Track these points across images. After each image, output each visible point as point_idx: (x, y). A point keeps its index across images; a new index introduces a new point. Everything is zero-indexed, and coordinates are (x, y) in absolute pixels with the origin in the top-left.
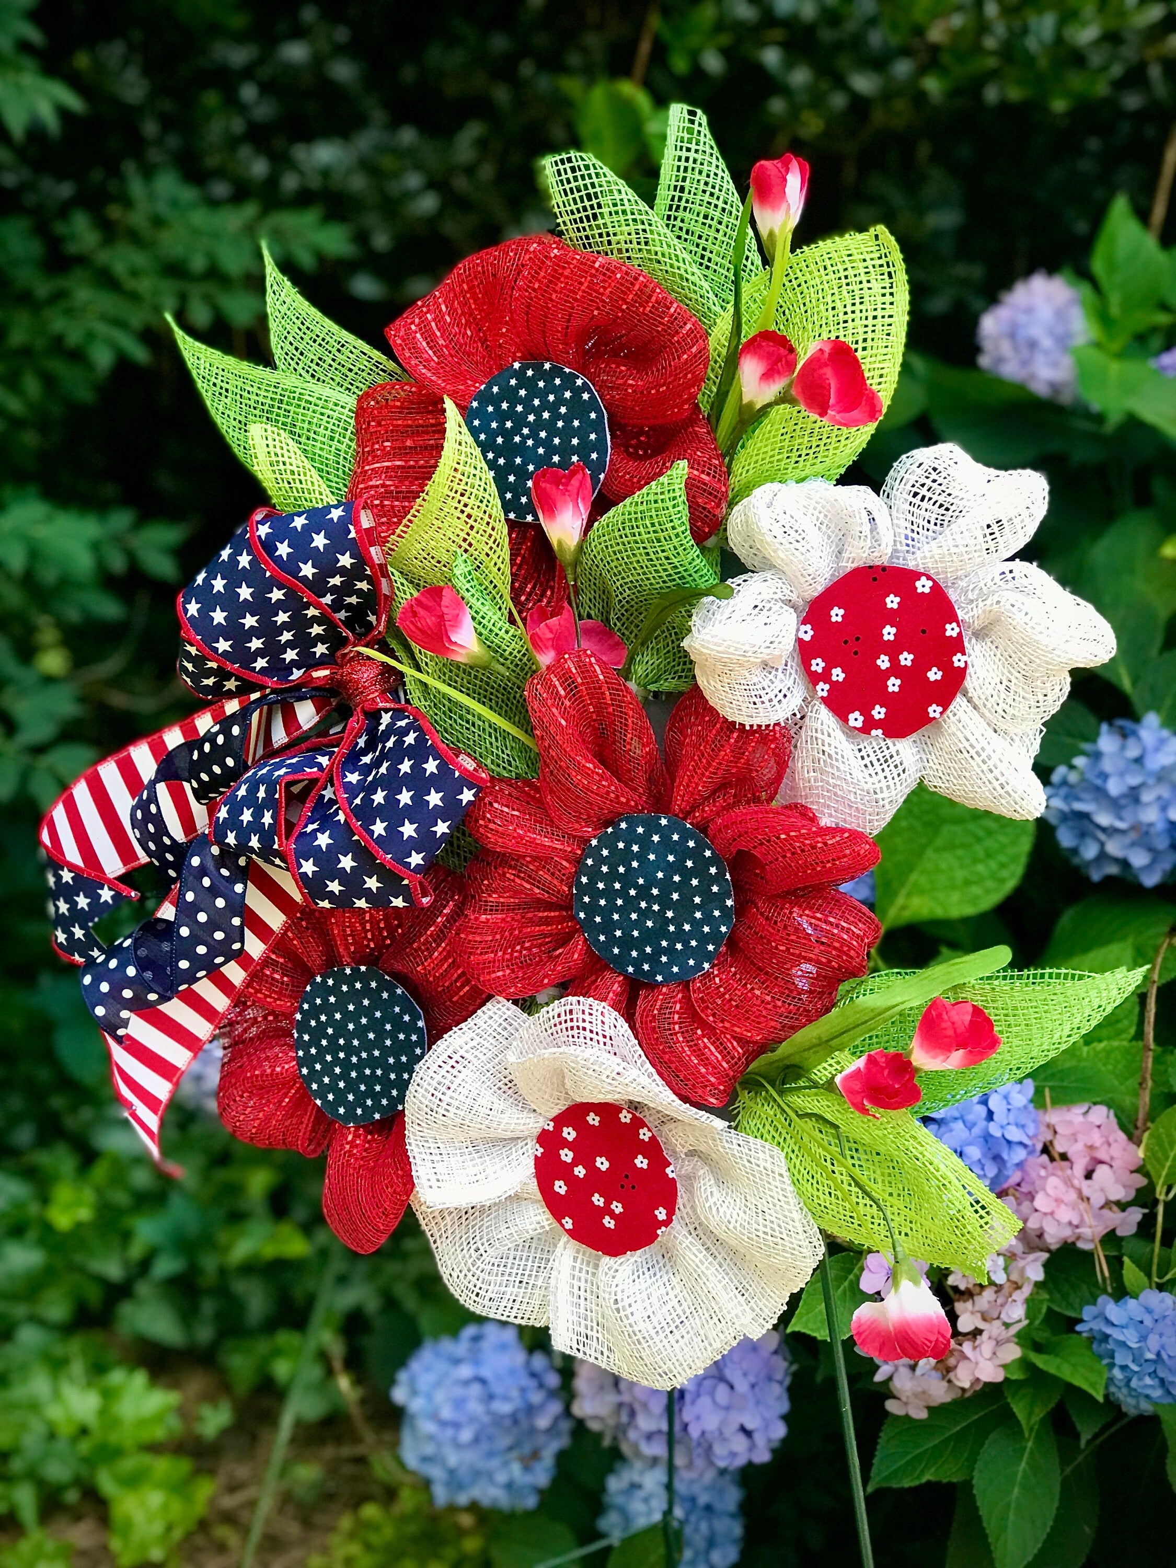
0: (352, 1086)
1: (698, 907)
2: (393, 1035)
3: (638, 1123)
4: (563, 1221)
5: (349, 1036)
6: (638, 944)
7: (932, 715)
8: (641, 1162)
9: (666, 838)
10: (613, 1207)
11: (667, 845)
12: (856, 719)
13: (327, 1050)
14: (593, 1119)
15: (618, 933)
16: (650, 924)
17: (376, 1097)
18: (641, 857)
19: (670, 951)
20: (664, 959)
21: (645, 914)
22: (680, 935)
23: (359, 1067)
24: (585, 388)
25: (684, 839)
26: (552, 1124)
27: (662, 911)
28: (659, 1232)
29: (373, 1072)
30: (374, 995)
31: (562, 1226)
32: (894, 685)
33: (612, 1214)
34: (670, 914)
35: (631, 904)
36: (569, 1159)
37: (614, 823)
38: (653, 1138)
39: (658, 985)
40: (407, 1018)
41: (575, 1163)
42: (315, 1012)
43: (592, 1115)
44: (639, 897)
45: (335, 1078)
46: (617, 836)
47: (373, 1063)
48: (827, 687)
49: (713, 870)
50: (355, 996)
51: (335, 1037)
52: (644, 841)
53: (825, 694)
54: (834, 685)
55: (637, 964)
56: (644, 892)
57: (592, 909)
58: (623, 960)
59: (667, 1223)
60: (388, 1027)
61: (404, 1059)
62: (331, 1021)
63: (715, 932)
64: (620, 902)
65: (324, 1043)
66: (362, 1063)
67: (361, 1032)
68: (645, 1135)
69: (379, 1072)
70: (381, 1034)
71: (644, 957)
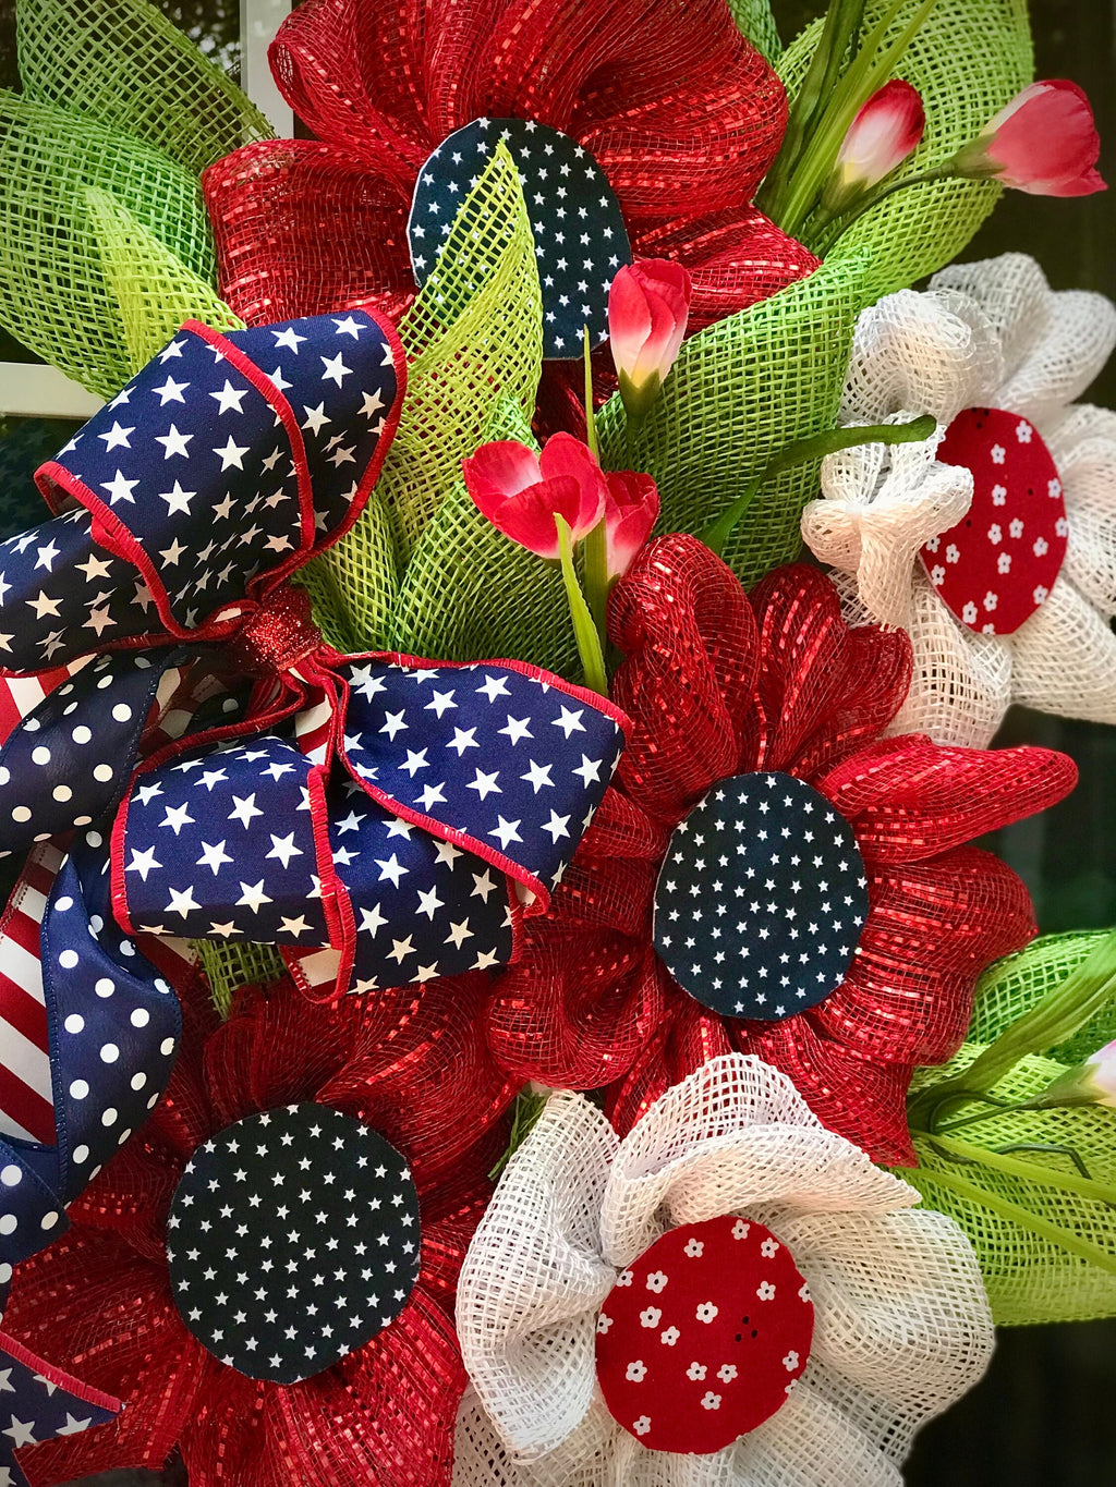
0: (292, 1311)
1: (825, 897)
2: (359, 1206)
3: (758, 1234)
4: (636, 1425)
5: (280, 1230)
6: (749, 968)
7: (1037, 601)
8: (766, 1292)
9: (776, 805)
10: (720, 1375)
11: (778, 815)
12: (970, 612)
13: (238, 1265)
14: (694, 1249)
15: (720, 957)
16: (764, 934)
17: (338, 1319)
18: (748, 837)
19: (792, 968)
20: (785, 981)
21: (756, 921)
22: (805, 942)
23: (302, 1279)
24: (588, 161)
25: (798, 804)
26: (630, 1275)
27: (781, 912)
28: (788, 1389)
29: (329, 1278)
30: (319, 1150)
31: (634, 1432)
32: (1004, 563)
33: (718, 1387)
34: (791, 914)
35: (737, 910)
36: (653, 1324)
37: (707, 794)
38: (783, 1252)
39: (777, 1021)
40: (380, 1172)
41: (664, 1325)
42: (208, 1205)
43: (692, 1242)
44: (748, 897)
45: (257, 1310)
46: (715, 810)
47: (326, 1263)
48: (942, 571)
49: (838, 841)
50: (283, 1159)
51: (254, 1237)
52: (749, 813)
53: (941, 581)
54: (949, 567)
55: (748, 996)
56: (755, 889)
57: (682, 929)
58: (728, 995)
59: (797, 1374)
60: (350, 1195)
61: (384, 1240)
62: (242, 1214)
63: (848, 927)
64: (722, 910)
65: (231, 1254)
66: (307, 1269)
67: (302, 1216)
68: (769, 1249)
69: (340, 1275)
70: (339, 1210)
71: (757, 985)
